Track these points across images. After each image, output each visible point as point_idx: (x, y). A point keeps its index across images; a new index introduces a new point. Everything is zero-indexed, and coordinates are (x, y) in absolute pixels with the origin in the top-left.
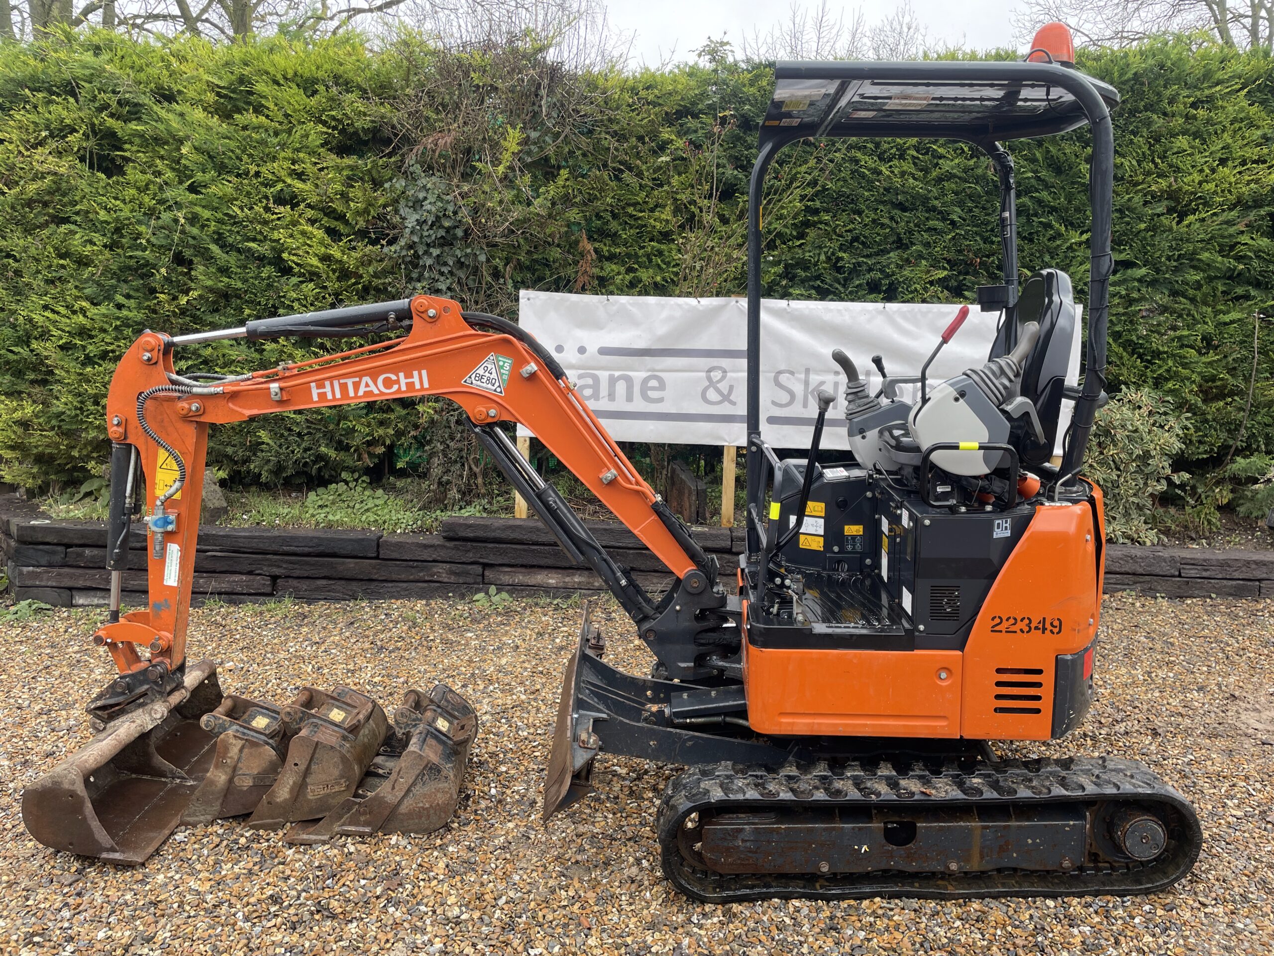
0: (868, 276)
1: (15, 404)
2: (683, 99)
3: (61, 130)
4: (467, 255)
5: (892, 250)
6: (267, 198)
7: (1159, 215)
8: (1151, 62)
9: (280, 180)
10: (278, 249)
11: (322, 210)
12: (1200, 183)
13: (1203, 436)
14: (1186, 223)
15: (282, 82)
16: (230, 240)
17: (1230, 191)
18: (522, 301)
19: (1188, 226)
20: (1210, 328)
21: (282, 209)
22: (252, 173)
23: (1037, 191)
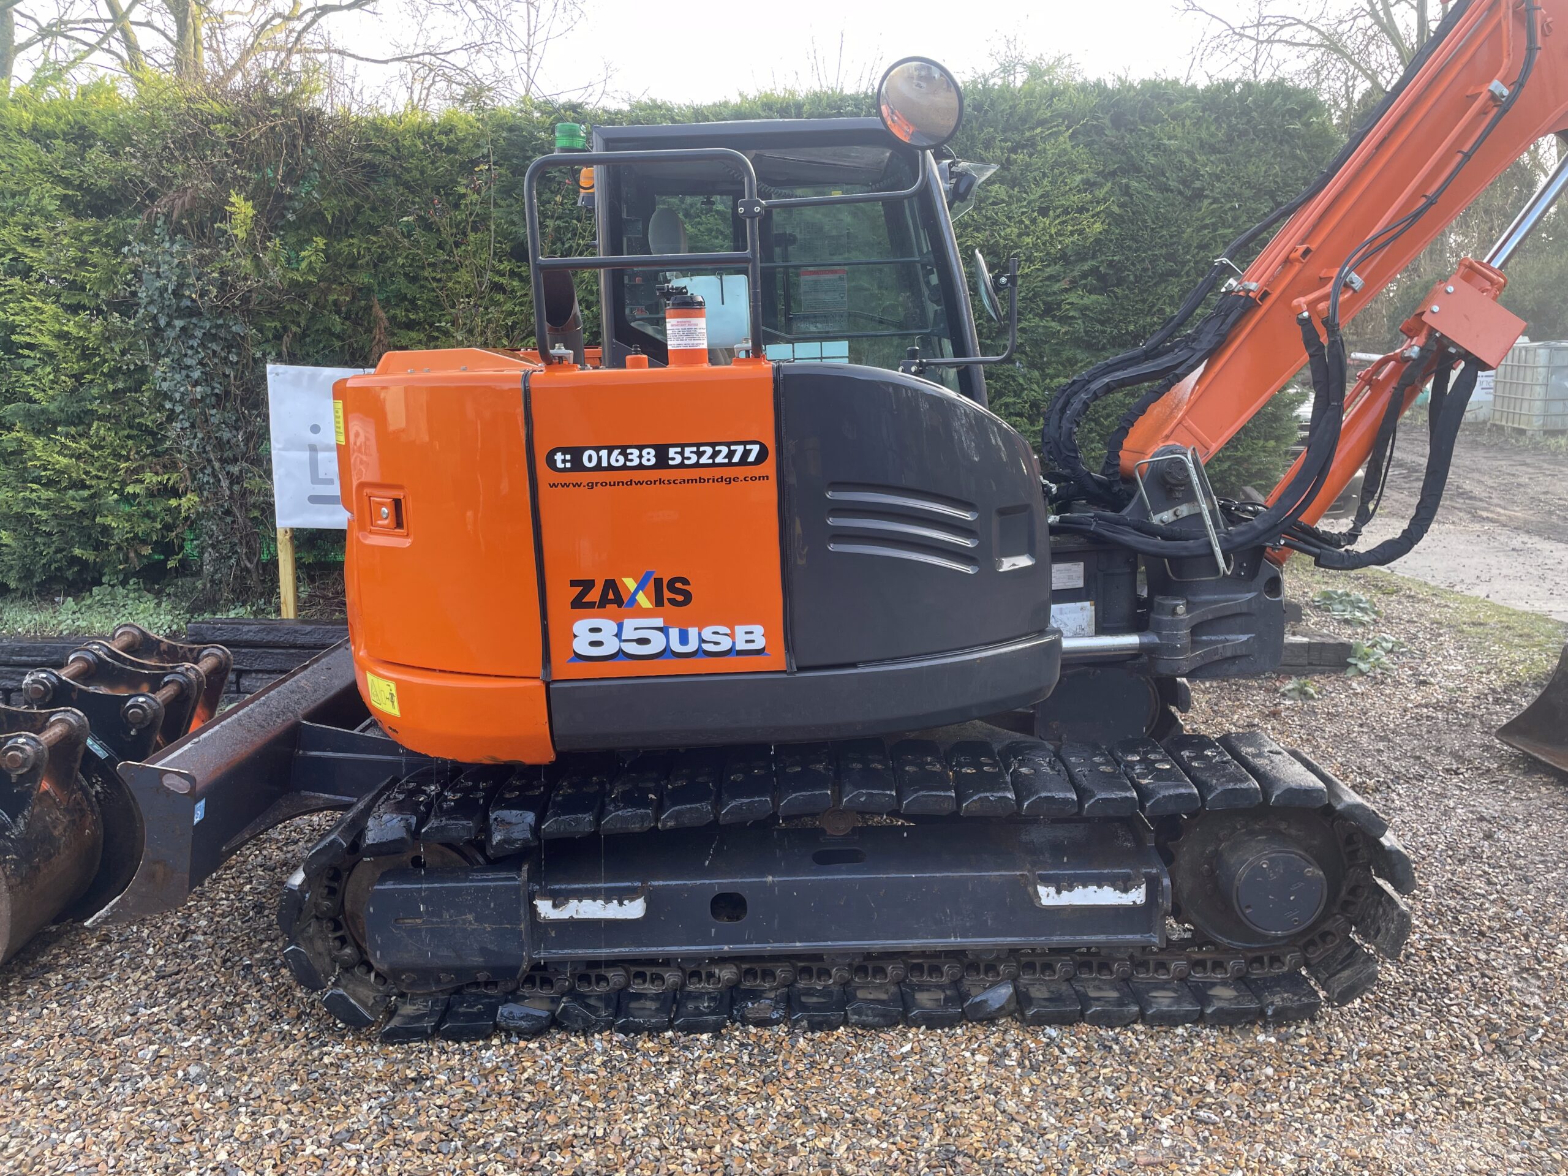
4: (218, 326)
9: (10, 248)
10: (9, 327)
15: (15, 138)
17: (1051, 244)
18: (270, 378)
21: (12, 280)
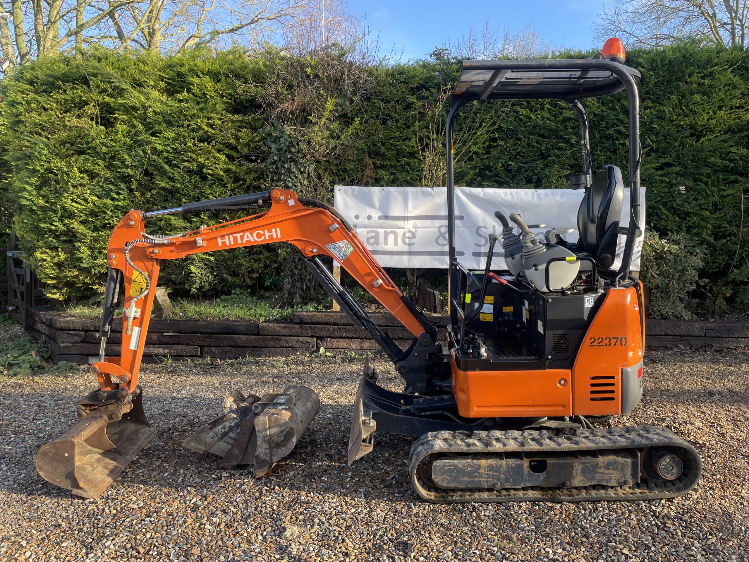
0: (525, 174)
1: (54, 253)
2: (420, 80)
3: (80, 104)
5: (538, 159)
6: (194, 138)
7: (686, 138)
8: (678, 54)
9: (200, 128)
10: (201, 166)
11: (224, 144)
12: (708, 120)
13: (715, 259)
14: (701, 141)
15: (201, 75)
16: (174, 162)
17: (724, 124)
18: (336, 193)
19: (702, 143)
20: (717, 199)
21: (202, 144)
22: (185, 125)
23: (618, 126)
